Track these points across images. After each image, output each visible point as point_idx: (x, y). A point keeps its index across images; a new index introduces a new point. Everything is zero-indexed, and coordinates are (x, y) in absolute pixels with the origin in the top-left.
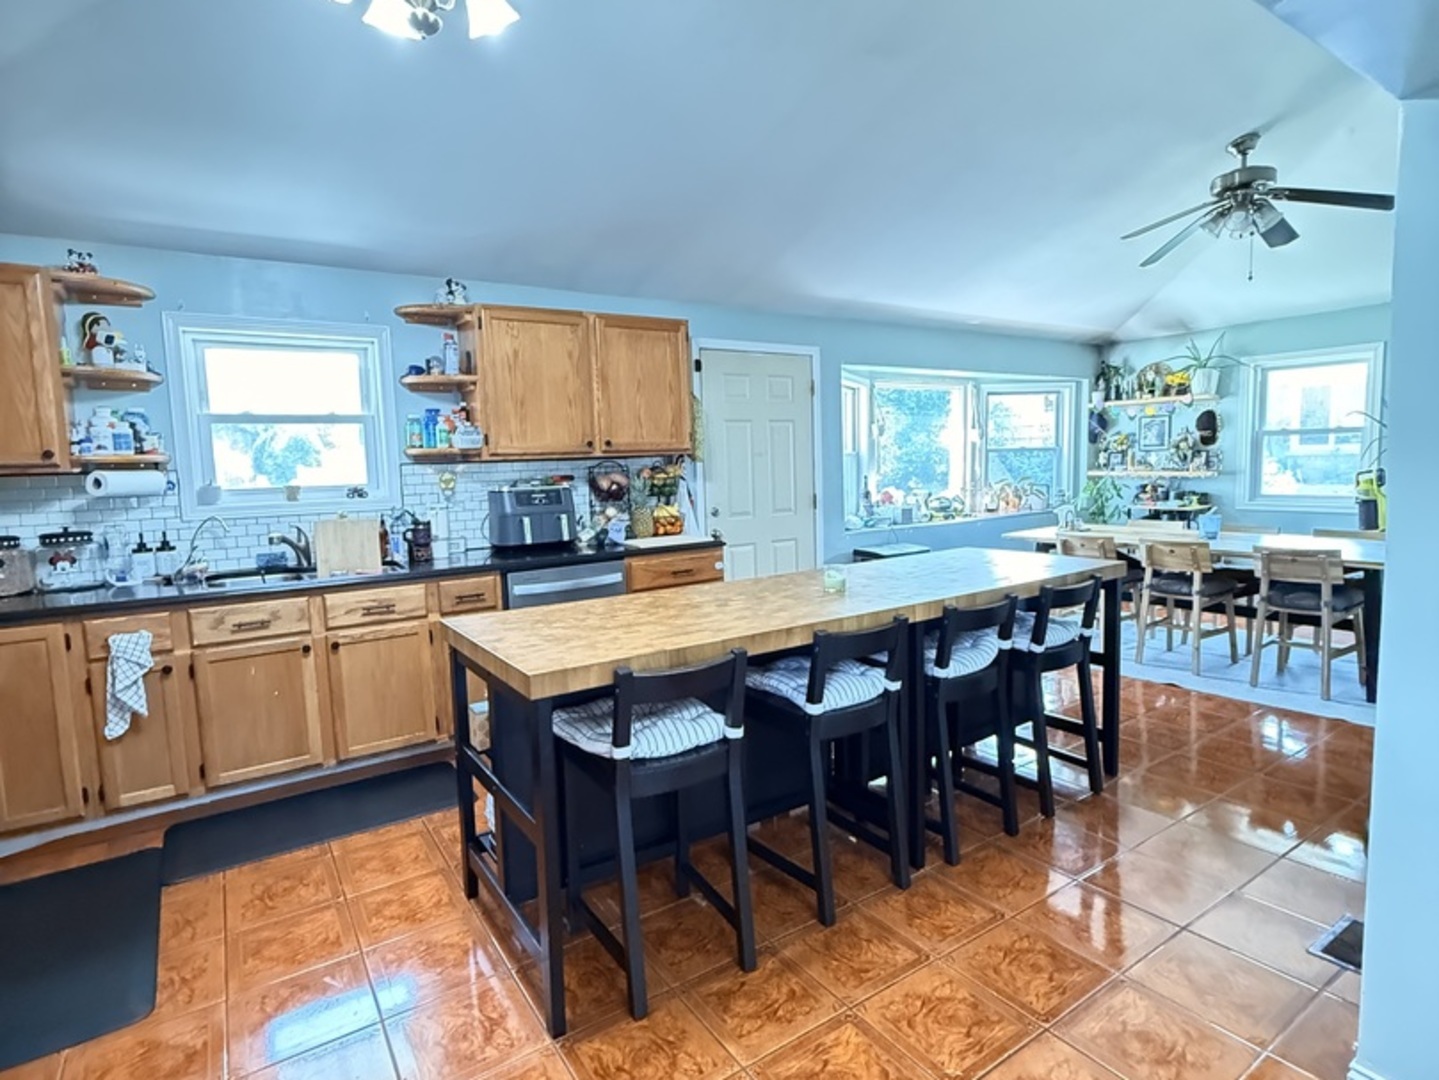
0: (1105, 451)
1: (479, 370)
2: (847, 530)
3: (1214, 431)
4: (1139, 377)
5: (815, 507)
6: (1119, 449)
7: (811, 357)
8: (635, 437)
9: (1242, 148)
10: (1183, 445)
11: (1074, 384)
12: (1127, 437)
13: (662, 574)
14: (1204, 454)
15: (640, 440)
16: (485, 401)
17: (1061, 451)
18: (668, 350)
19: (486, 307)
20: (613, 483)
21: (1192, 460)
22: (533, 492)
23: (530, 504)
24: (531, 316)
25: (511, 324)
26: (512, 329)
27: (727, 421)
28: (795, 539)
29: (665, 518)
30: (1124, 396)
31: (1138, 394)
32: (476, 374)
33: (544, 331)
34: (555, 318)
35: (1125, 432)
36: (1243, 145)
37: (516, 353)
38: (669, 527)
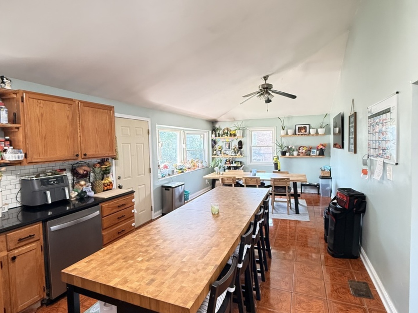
0: (216, 150)
1: (22, 122)
2: (159, 179)
3: (242, 146)
4: (223, 131)
5: (150, 172)
6: (219, 150)
7: (148, 121)
8: (96, 152)
9: (265, 79)
10: (235, 149)
11: (208, 132)
12: (221, 147)
13: (115, 208)
14: (240, 152)
15: (97, 153)
16: (25, 137)
17: (205, 150)
18: (107, 117)
19: (26, 92)
20: (85, 171)
21: (237, 153)
22: (50, 178)
23: (49, 184)
24: (49, 98)
25: (39, 101)
26: (40, 103)
27: (122, 144)
28: (145, 184)
29: (107, 183)
30: (220, 136)
31: (224, 135)
32: (20, 124)
33: (56, 106)
34: (62, 101)
35: (221, 145)
36: (266, 78)
37: (42, 115)
38: (108, 187)
